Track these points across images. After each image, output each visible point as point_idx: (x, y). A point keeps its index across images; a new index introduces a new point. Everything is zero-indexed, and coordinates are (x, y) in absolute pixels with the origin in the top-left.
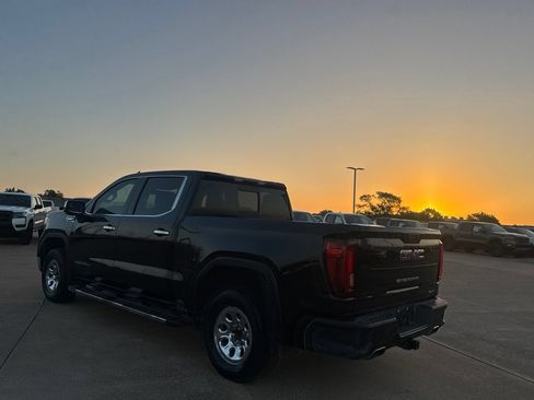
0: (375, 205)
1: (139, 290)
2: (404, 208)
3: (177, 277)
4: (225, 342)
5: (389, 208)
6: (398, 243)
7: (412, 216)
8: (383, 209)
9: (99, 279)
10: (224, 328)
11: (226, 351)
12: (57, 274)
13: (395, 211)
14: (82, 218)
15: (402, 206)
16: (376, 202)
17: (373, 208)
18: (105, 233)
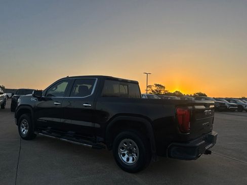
0: (154, 89)
1: (73, 132)
2: (166, 91)
3: (97, 126)
4: (124, 155)
5: (160, 91)
6: (203, 107)
7: (170, 94)
8: (157, 92)
9: (49, 128)
10: (123, 148)
11: (125, 159)
12: (26, 126)
13: (162, 92)
14: (40, 99)
15: (165, 90)
16: (154, 88)
17: (153, 91)
18: (55, 106)
